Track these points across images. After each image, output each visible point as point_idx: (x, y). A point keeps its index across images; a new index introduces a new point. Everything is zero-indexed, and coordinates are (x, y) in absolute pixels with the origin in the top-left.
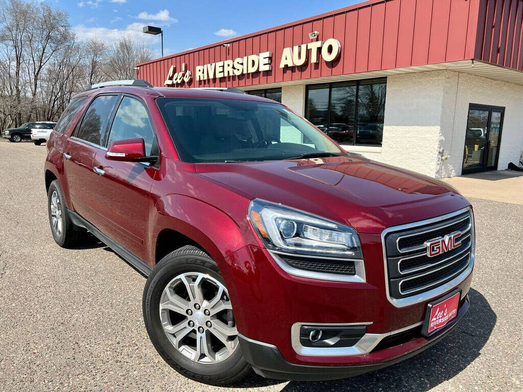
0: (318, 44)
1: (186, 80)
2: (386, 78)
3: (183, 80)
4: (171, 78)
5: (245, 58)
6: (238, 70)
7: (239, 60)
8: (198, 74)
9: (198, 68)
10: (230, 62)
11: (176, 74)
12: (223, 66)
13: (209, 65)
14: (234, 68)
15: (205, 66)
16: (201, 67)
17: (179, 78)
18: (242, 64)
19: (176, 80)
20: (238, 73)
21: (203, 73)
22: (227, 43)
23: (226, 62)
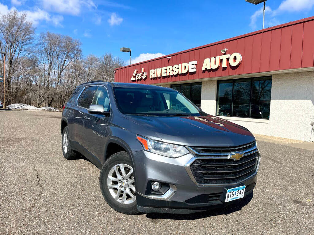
0: (227, 56)
1: (144, 78)
2: (272, 76)
3: (142, 78)
4: (135, 77)
5: (180, 65)
6: (176, 72)
7: (176, 66)
8: (151, 74)
9: (151, 71)
10: (171, 67)
11: (138, 74)
12: (166, 70)
13: (158, 69)
14: (173, 70)
15: (156, 69)
16: (152, 70)
17: (139, 76)
18: (178, 68)
19: (138, 77)
20: (175, 74)
21: (154, 73)
22: (169, 56)
23: (168, 67)
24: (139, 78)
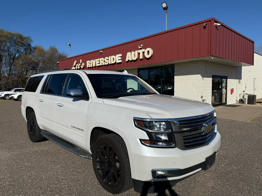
0: (143, 50)
1: (82, 67)
2: (174, 64)
3: (81, 67)
4: (75, 66)
5: (110, 57)
6: (107, 62)
7: (107, 58)
8: (88, 64)
10: (103, 59)
11: (77, 64)
12: (100, 61)
13: (93, 60)
14: (104, 61)
15: (91, 61)
16: (89, 61)
17: (78, 66)
18: (108, 60)
19: (77, 67)
20: (107, 64)
21: (90, 64)
22: (101, 51)
23: (101, 59)
24: (79, 68)
